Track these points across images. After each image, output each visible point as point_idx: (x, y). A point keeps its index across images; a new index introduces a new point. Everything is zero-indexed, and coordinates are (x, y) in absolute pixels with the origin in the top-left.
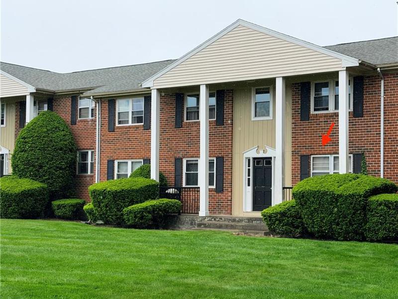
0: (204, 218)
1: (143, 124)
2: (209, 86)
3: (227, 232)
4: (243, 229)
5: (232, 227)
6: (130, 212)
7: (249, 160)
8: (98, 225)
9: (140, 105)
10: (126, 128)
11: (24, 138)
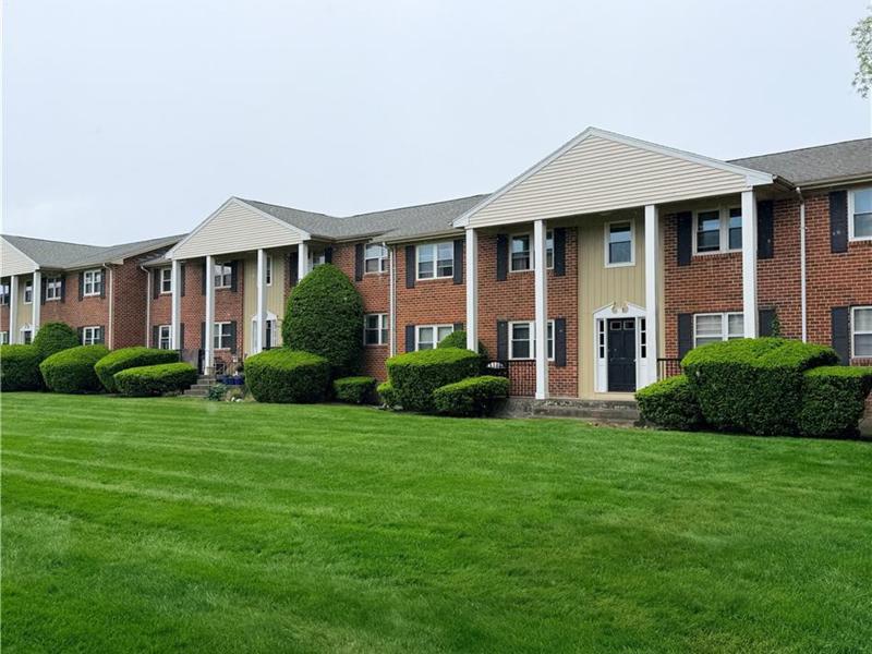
0: (543, 402)
1: (452, 277)
2: (547, 222)
3: (581, 422)
4: (601, 417)
5: (585, 414)
6: (444, 395)
7: (602, 323)
8: (396, 411)
9: (449, 251)
10: (429, 282)
11: (297, 299)
